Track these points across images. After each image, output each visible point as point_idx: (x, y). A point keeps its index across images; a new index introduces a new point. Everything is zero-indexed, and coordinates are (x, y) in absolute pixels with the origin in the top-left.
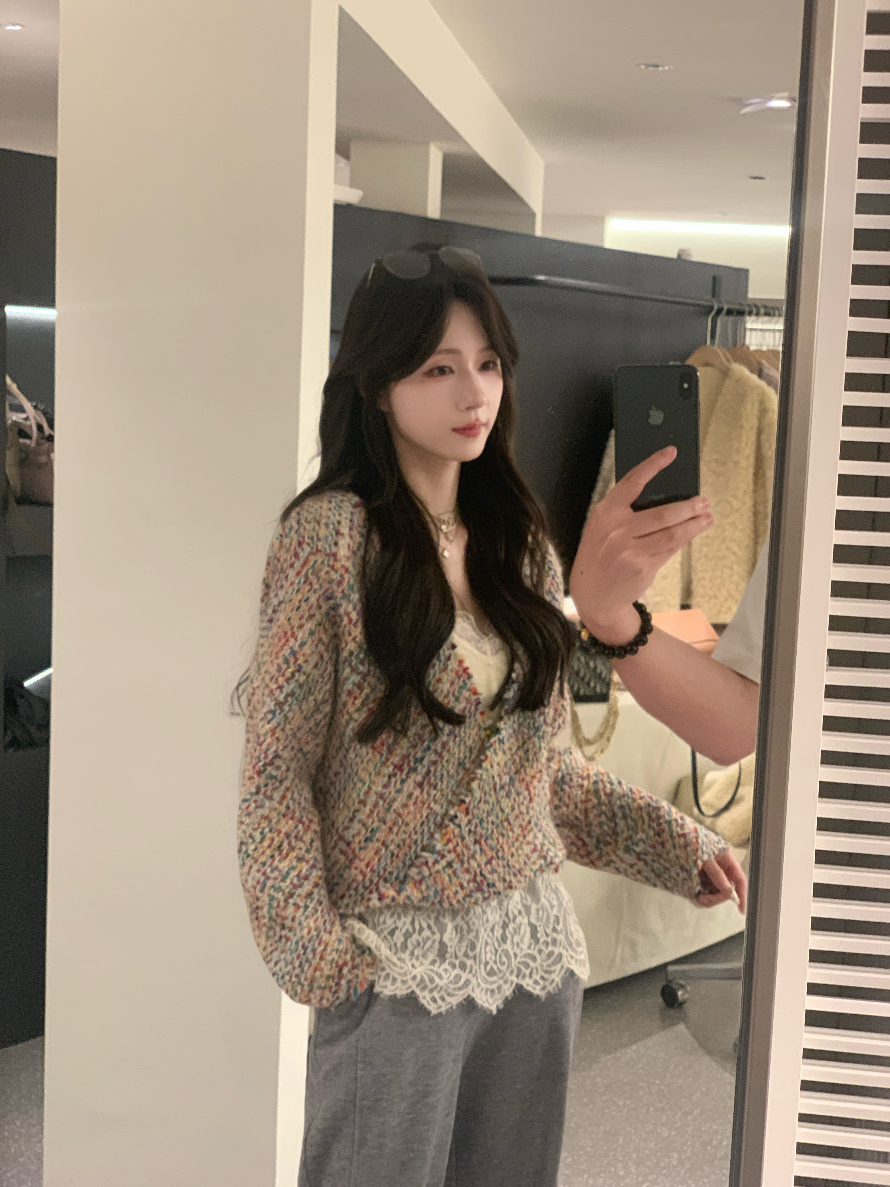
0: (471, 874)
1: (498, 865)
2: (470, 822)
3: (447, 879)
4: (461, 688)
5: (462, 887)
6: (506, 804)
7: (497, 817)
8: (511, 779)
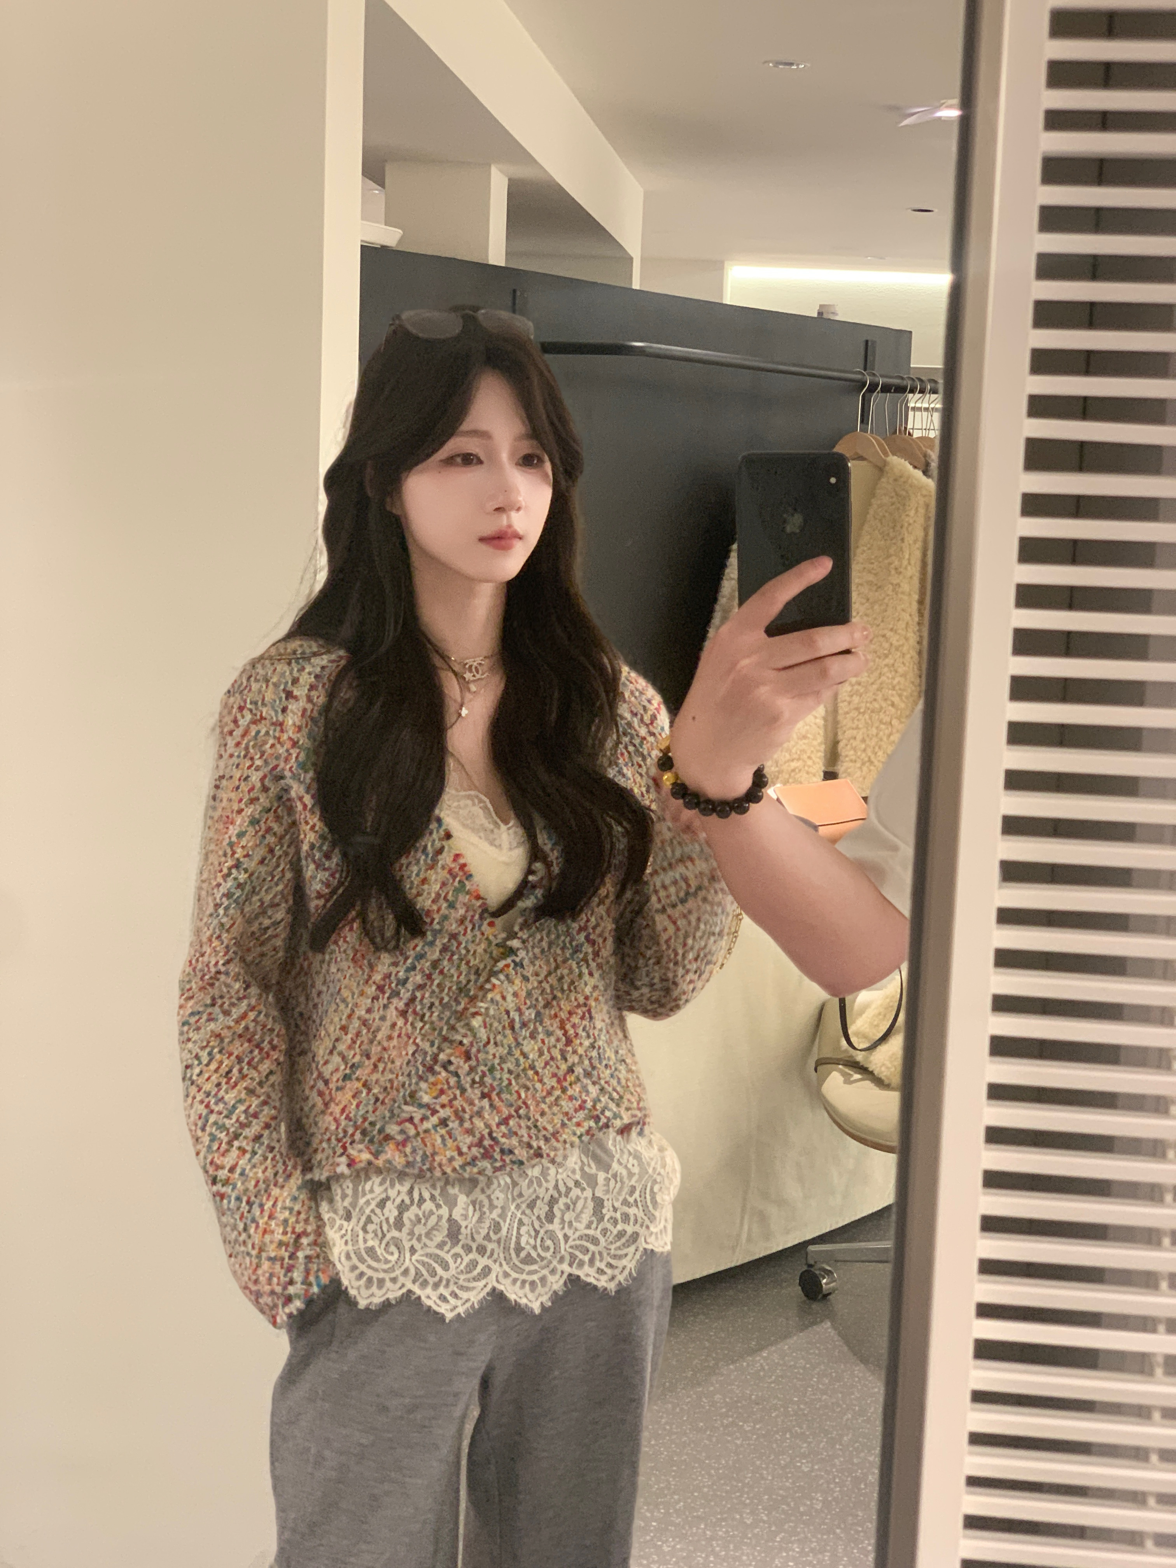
0: (474, 1136)
1: (520, 1127)
2: (472, 1069)
3: (439, 1140)
4: (457, 891)
5: (461, 1154)
6: (530, 1046)
7: (518, 1064)
8: (538, 1014)
